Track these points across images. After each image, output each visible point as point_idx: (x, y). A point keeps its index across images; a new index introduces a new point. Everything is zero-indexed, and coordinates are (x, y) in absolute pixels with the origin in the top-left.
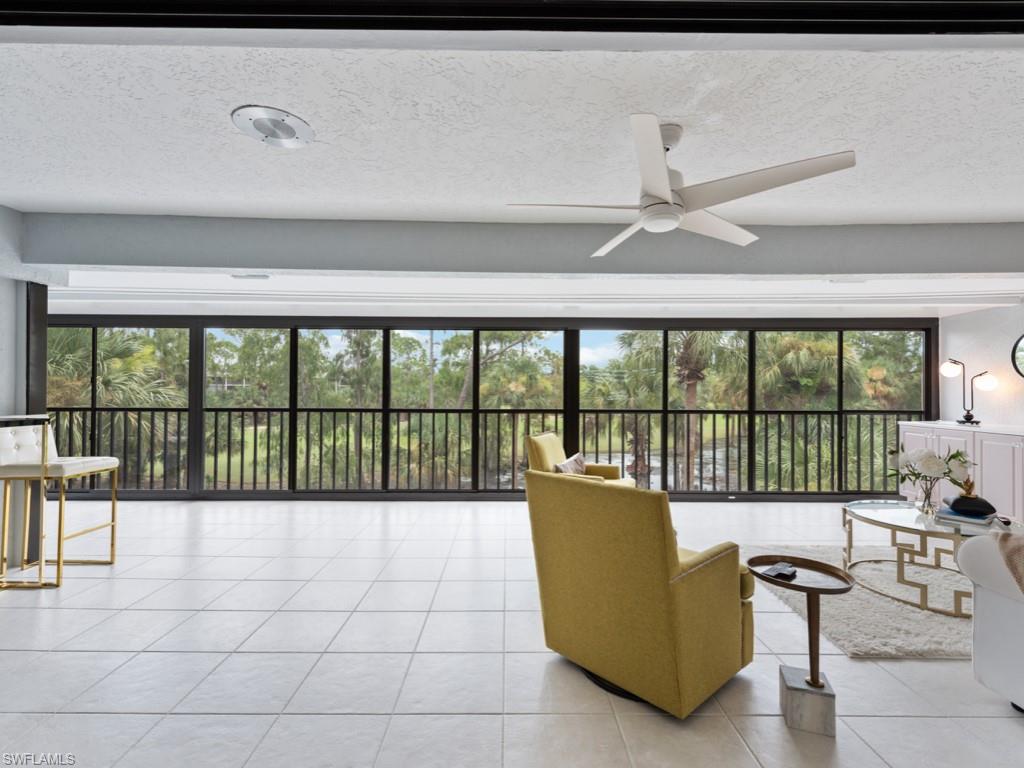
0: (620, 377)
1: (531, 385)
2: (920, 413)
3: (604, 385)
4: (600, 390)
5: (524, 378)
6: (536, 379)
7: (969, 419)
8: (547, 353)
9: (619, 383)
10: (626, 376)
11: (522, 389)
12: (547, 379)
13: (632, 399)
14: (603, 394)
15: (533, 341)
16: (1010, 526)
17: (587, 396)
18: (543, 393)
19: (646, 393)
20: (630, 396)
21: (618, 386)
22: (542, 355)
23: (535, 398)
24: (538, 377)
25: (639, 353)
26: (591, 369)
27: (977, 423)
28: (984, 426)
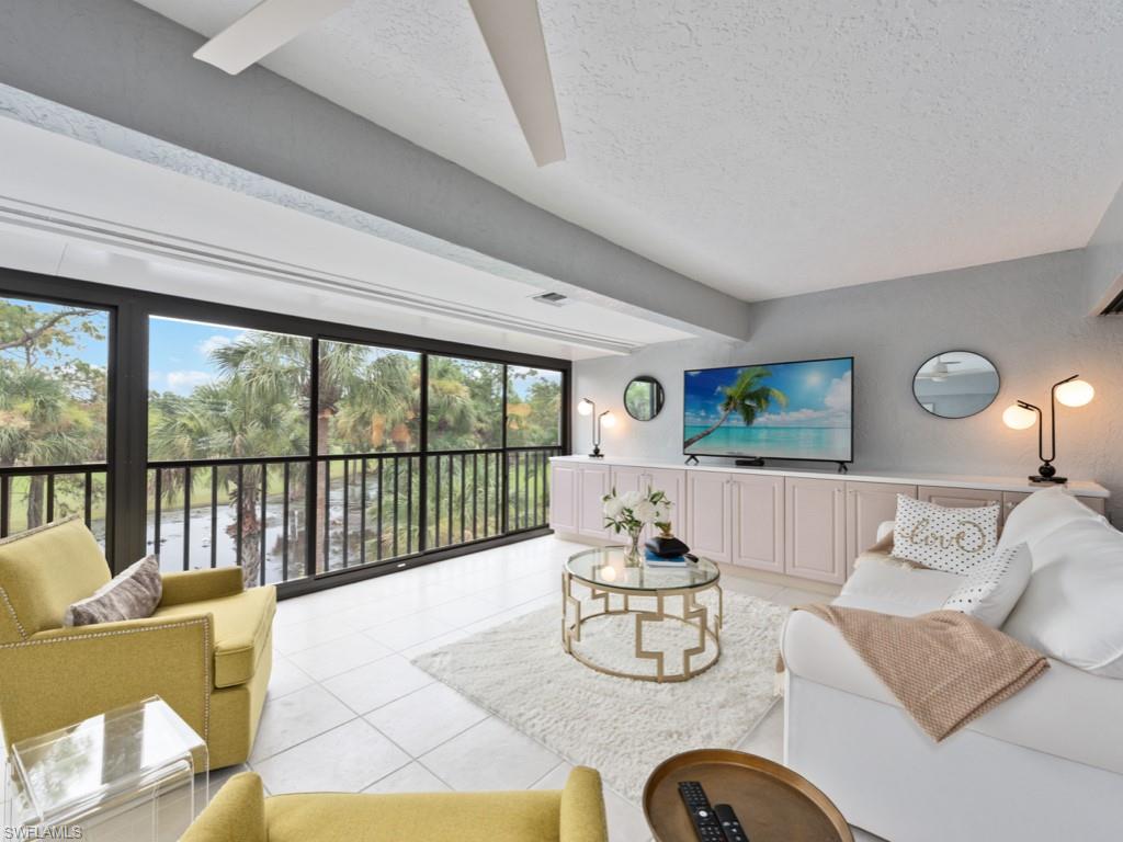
0: (217, 406)
1: (43, 418)
2: (558, 448)
3: (192, 418)
4: (184, 425)
5: (28, 406)
6: (54, 407)
7: (597, 453)
8: (83, 368)
9: (218, 416)
10: (227, 408)
11: (26, 424)
12: (85, 408)
13: (238, 437)
14: (190, 431)
15: (49, 347)
16: (699, 563)
17: (159, 434)
18: (72, 429)
19: (259, 430)
20: (235, 434)
21: (215, 421)
22: (72, 370)
23: (54, 439)
24: (60, 403)
25: (250, 376)
26: (165, 396)
27: (602, 456)
28: (608, 459)
